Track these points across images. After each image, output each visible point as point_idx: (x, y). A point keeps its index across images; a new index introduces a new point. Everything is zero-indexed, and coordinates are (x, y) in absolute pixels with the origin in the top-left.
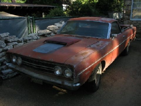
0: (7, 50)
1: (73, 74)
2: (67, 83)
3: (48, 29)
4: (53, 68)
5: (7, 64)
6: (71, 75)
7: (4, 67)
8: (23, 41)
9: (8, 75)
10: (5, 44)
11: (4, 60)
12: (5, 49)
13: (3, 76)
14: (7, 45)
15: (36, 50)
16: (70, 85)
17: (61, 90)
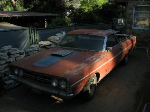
0: (10, 62)
1: (67, 86)
2: (62, 94)
3: (49, 41)
4: (51, 81)
5: (10, 76)
6: (66, 87)
7: (7, 78)
8: (24, 53)
9: (11, 85)
10: (8, 57)
11: (7, 71)
12: (8, 61)
13: (6, 87)
14: (10, 57)
15: (35, 64)
16: (65, 95)
17: (59, 100)
